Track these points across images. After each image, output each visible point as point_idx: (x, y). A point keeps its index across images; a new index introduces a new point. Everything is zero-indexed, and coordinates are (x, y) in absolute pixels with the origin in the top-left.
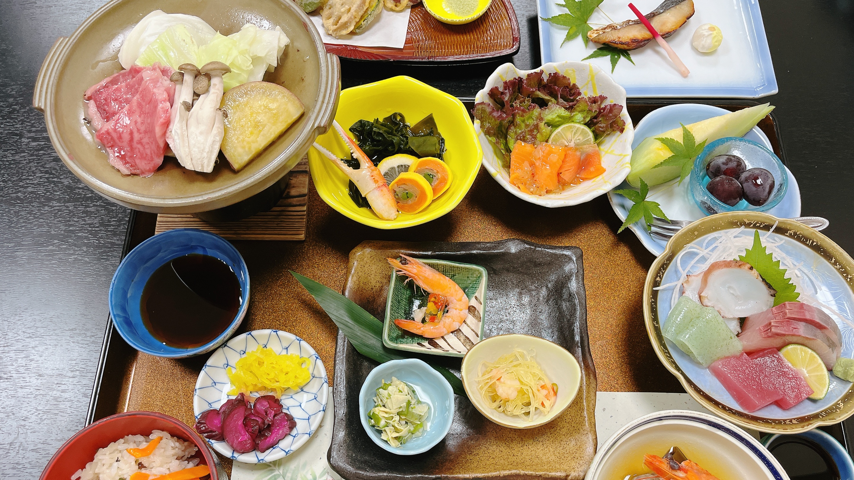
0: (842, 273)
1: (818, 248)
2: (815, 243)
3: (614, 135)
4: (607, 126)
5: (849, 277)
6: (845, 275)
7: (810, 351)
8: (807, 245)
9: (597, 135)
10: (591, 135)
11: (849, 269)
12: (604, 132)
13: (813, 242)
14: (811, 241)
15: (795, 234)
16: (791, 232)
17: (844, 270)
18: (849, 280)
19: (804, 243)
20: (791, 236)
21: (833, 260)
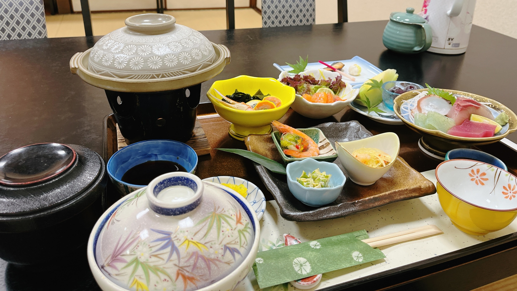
3: (342, 91)
4: (338, 86)
9: (335, 92)
10: (332, 93)
12: (337, 89)
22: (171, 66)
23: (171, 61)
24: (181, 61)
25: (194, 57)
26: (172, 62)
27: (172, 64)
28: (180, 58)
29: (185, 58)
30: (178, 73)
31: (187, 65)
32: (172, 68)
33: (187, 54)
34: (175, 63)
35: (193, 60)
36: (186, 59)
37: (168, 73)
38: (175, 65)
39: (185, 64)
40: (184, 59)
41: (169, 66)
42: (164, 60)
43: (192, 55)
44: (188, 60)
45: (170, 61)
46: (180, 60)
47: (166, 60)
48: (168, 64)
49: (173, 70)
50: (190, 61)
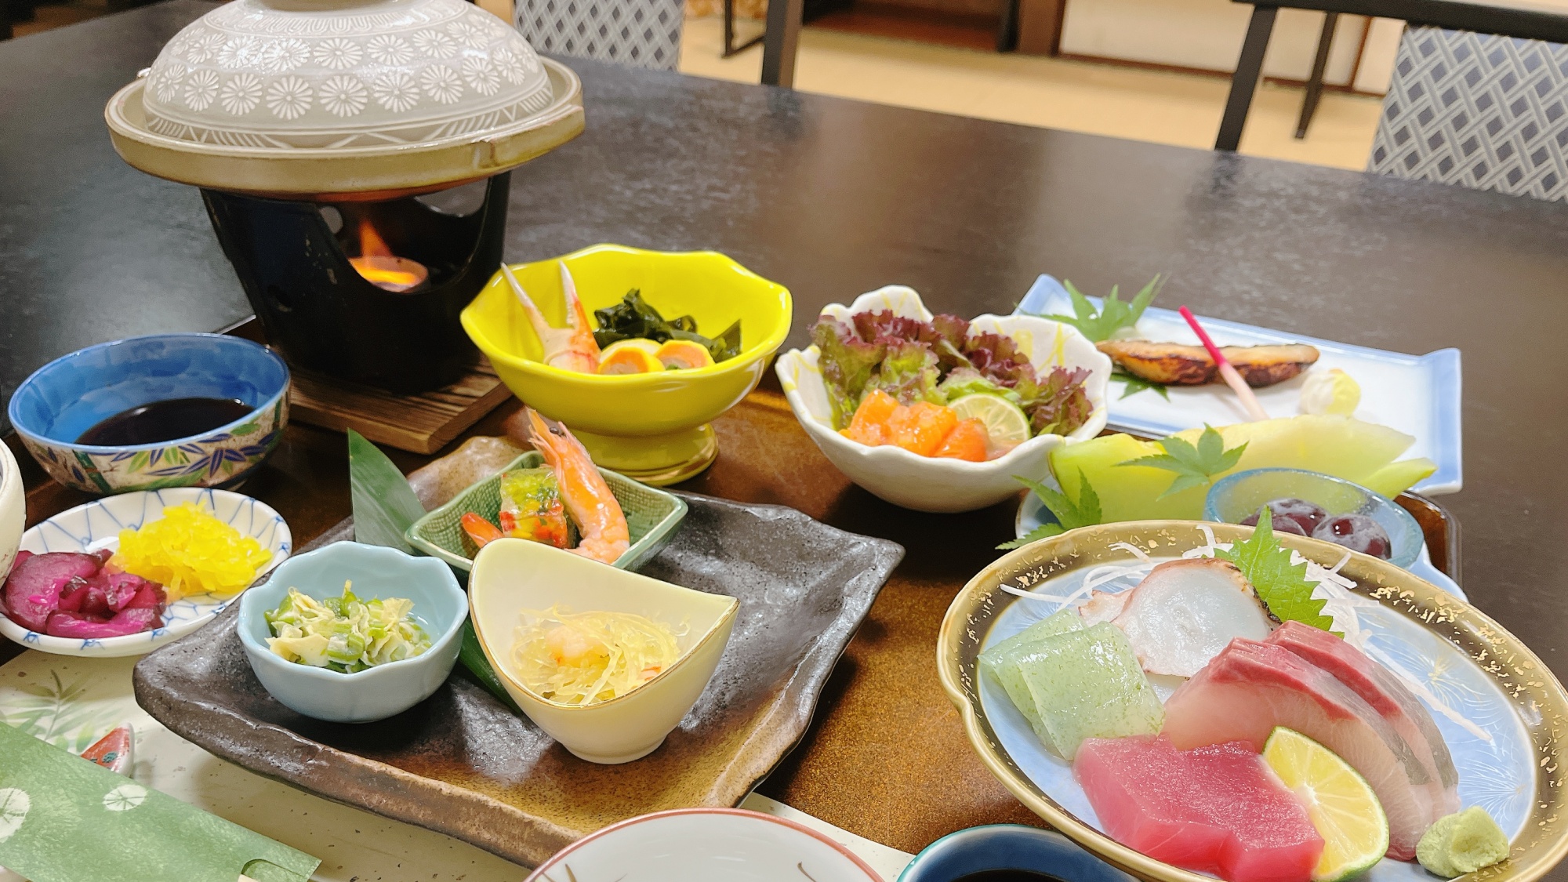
0: (1501, 681)
1: (1447, 629)
2: (1440, 620)
5: (1519, 688)
6: (1507, 685)
7: (1345, 767)
8: (1422, 622)
9: (1035, 426)
11: (1521, 673)
13: (1438, 615)
14: (1432, 614)
15: (1395, 595)
16: (1386, 591)
17: (1506, 675)
18: (1516, 695)
19: (1415, 617)
20: (1383, 599)
21: (1484, 654)
22: (234, 112)
23: (241, 94)
24: (271, 106)
25: (323, 101)
26: (243, 99)
27: (241, 105)
28: (272, 95)
29: (289, 98)
30: (251, 139)
31: (285, 120)
32: (236, 119)
33: (306, 85)
34: (249, 106)
35: (317, 111)
36: (291, 103)
37: (224, 133)
38: (247, 111)
39: (281, 116)
40: (284, 99)
41: (230, 111)
42: (225, 89)
43: (321, 94)
44: (297, 106)
45: (237, 96)
46: (268, 98)
47: (229, 90)
48: (231, 105)
49: (238, 128)
50: (302, 112)
